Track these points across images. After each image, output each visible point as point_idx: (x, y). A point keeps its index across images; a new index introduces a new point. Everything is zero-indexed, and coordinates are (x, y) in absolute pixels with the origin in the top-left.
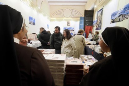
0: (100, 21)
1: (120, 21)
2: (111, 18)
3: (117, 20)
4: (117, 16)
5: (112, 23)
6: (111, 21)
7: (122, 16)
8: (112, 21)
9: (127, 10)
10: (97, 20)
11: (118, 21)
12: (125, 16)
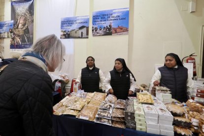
0: (27, 29)
1: (82, 37)
2: (61, 29)
3: (77, 35)
4: (75, 26)
5: (66, 38)
6: (62, 33)
7: (85, 29)
8: (64, 35)
9: (99, 20)
10: (15, 24)
11: (79, 38)
12: (96, 31)
